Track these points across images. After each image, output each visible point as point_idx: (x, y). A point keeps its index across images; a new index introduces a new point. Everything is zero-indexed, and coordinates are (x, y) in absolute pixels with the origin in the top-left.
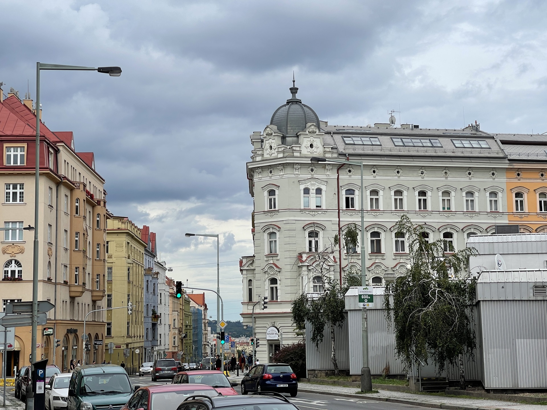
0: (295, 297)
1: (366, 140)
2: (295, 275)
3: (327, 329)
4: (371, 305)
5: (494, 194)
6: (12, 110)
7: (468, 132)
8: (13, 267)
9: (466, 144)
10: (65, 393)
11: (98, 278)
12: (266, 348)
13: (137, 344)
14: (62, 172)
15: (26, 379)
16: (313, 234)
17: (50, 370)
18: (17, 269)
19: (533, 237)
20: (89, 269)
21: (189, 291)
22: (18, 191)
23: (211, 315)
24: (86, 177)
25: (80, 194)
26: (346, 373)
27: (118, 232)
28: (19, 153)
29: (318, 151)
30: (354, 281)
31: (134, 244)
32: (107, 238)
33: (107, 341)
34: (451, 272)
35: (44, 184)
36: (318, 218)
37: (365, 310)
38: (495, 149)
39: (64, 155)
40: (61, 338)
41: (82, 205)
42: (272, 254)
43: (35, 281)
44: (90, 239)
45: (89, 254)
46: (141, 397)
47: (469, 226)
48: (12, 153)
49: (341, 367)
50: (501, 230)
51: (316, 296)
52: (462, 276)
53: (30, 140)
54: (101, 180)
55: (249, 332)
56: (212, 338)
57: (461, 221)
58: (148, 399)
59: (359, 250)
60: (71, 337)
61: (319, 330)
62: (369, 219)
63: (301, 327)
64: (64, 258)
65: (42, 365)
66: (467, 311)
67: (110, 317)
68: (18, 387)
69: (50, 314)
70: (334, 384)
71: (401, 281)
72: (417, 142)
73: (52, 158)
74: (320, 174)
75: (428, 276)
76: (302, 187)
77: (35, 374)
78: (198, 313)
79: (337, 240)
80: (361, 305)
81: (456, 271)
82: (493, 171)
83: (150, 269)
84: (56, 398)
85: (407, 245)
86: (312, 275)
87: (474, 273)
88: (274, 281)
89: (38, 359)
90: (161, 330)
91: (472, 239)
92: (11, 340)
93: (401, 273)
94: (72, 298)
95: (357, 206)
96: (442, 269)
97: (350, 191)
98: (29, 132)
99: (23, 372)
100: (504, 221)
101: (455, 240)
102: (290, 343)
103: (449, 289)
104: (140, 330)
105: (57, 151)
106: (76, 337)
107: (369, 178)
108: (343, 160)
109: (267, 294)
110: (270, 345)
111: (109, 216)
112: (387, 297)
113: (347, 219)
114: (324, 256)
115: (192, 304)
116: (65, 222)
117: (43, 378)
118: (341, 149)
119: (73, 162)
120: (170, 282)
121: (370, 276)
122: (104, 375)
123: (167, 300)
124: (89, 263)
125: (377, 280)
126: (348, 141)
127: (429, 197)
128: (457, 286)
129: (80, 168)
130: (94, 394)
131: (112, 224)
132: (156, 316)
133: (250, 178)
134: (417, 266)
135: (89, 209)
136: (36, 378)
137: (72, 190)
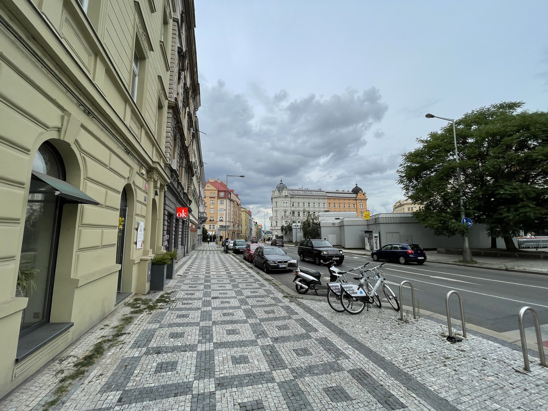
0: (281, 226)
1: (297, 192)
2: (281, 221)
3: (288, 232)
4: (298, 227)
5: (324, 204)
6: (221, 185)
7: (319, 190)
8: (221, 218)
9: (318, 193)
10: (232, 245)
11: (239, 221)
12: (275, 236)
13: (247, 235)
14: (232, 198)
15: (224, 242)
16: (285, 212)
17: (229, 240)
18: (222, 219)
19: (332, 213)
20: (237, 219)
21: (258, 224)
22: (222, 202)
23: (263, 229)
24: (237, 199)
25: (235, 203)
26: (292, 242)
27: (243, 211)
28: (223, 194)
29: (286, 194)
30: (294, 222)
31: (247, 214)
32: (241, 212)
33: (241, 234)
34: (315, 220)
35: (228, 201)
36: (286, 209)
37: (296, 228)
38: (324, 194)
39: (232, 194)
40: (231, 234)
41: (236, 205)
42: (276, 216)
43: (226, 221)
44: (237, 213)
45: (237, 216)
46: (248, 246)
47: (319, 210)
48: (221, 194)
49: (291, 240)
50: (326, 211)
51: (286, 225)
52: (317, 221)
53: (225, 191)
54: (240, 200)
55: (271, 233)
56: (263, 234)
57: (317, 209)
58: (250, 247)
59: (295, 215)
60: (233, 233)
61: (286, 233)
62: (297, 209)
63: (282, 232)
64: (232, 217)
65: (228, 239)
66: (318, 229)
67: (241, 229)
68: (222, 244)
69: (229, 228)
70: (289, 244)
71: (304, 222)
72: (308, 192)
73: (229, 195)
74: (287, 199)
75: (310, 221)
76: (283, 202)
77: (226, 241)
78: (260, 229)
79: (290, 213)
80: (295, 227)
81: (316, 220)
82: (324, 199)
83: (250, 219)
84: (230, 246)
85: (305, 215)
86: (285, 221)
87: (320, 221)
88: (277, 222)
89: (227, 238)
90: (252, 232)
91: (319, 213)
92: (221, 234)
93: (304, 220)
94: (234, 225)
95: (295, 206)
96: (313, 220)
97: (293, 203)
98: (225, 190)
99: (223, 240)
100: (326, 210)
101: (316, 213)
102: (280, 235)
103: (314, 224)
104: (248, 232)
105: (231, 194)
106: (235, 233)
107: (297, 200)
108: (292, 196)
109: (275, 225)
110: (276, 236)
111: (241, 208)
112: (301, 226)
113: (292, 209)
114: (288, 217)
115: (259, 227)
116: (232, 209)
117: (228, 242)
118: (291, 194)
119: (234, 196)
120: (254, 222)
121: (297, 221)
122: (240, 241)
123: (254, 226)
124: (237, 218)
125: (299, 222)
126: (293, 192)
127: (310, 204)
128: (316, 223)
129: (235, 197)
130: (238, 245)
131: (242, 209)
132: (251, 229)
133: (272, 200)
134: (307, 219)
135: (237, 206)
136: (226, 242)
137: (234, 202)
